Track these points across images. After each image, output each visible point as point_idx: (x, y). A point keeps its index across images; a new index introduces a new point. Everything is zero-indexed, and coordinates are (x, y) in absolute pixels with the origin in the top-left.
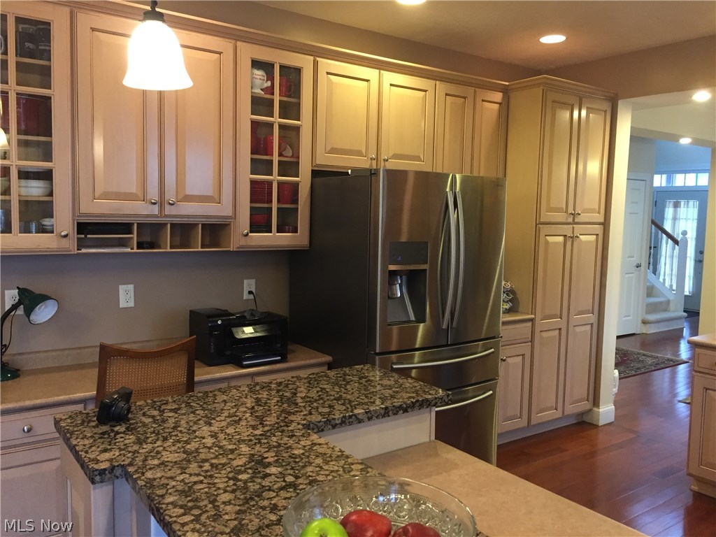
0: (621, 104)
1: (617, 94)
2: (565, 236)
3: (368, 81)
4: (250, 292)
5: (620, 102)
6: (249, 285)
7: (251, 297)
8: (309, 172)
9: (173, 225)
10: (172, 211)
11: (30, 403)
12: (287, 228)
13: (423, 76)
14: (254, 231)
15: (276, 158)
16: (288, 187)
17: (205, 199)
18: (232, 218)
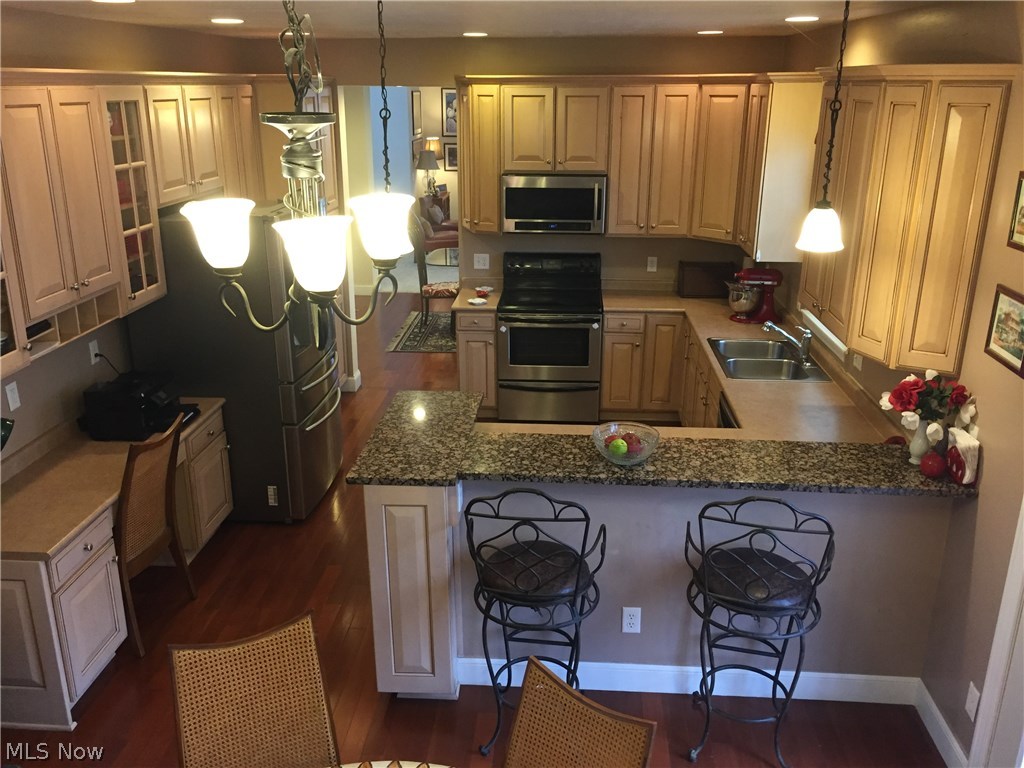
1: (335, 80)
3: (175, 100)
4: (96, 355)
5: (339, 87)
6: (94, 347)
7: (98, 359)
8: (157, 213)
9: (79, 306)
10: (84, 291)
11: (84, 523)
12: (152, 280)
13: (207, 84)
14: (133, 292)
15: (135, 204)
16: (146, 235)
17: (100, 270)
18: (119, 283)
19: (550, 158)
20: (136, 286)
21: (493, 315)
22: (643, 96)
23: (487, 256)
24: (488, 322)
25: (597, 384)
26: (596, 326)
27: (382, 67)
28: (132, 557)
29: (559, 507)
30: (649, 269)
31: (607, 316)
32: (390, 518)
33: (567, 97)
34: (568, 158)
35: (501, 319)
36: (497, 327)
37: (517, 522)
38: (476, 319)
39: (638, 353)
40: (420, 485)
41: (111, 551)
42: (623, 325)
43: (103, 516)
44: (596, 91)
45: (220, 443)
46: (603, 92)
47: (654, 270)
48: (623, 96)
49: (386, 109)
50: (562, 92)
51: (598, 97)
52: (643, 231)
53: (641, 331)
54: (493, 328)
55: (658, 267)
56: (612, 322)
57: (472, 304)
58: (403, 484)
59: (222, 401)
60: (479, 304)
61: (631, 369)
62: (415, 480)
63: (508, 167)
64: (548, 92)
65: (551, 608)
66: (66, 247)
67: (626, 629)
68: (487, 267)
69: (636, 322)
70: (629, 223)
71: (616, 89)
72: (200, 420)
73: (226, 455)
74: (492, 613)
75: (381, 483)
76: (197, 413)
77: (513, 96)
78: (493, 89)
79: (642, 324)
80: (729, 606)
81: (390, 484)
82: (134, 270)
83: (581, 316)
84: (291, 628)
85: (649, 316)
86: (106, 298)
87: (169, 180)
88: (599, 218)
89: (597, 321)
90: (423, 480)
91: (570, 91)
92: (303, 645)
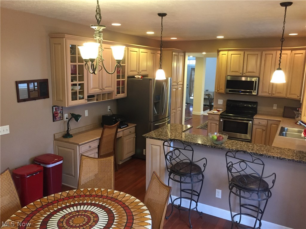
0: (186, 54)
1: (185, 51)
2: (176, 89)
3: (137, 52)
4: (109, 109)
5: (186, 53)
6: (109, 107)
7: (110, 110)
8: (127, 77)
9: (103, 94)
10: (104, 91)
11: (90, 140)
12: (123, 92)
13: (147, 49)
14: (117, 94)
15: (121, 74)
16: (123, 82)
17: (109, 87)
18: (114, 91)
19: (241, 72)
20: (118, 92)
21: (219, 116)
22: (272, 54)
23: (222, 100)
24: (217, 118)
25: (250, 141)
26: (250, 122)
27: (161, 34)
28: (102, 154)
29: (185, 146)
30: (274, 108)
31: (254, 120)
32: (152, 148)
33: (248, 54)
34: (247, 72)
35: (221, 117)
36: (220, 120)
37: (175, 148)
38: (214, 116)
39: (264, 132)
40: (159, 140)
41: (97, 150)
42: (260, 123)
43: (96, 141)
44: (257, 53)
45: (134, 135)
46: (259, 53)
47: (276, 108)
48: (266, 54)
49: (162, 44)
50: (246, 53)
51: (258, 54)
52: (270, 95)
53: (266, 125)
54: (219, 120)
55: (277, 107)
56: (256, 121)
57: (213, 112)
58: (155, 139)
59: (135, 125)
60: (215, 112)
61: (262, 137)
62: (158, 138)
63: (228, 74)
64: (242, 53)
65: (185, 177)
66: (101, 80)
67: (217, 196)
68: (222, 103)
69: (264, 122)
70: (266, 92)
71: (263, 52)
72: (128, 127)
73: (135, 139)
74: (171, 177)
75: (150, 138)
76: (128, 126)
77: (232, 54)
78: (226, 52)
79: (266, 123)
80: (237, 187)
81: (152, 139)
82: (118, 89)
83: (246, 119)
84: (109, 158)
85: (269, 121)
86: (110, 94)
87: (132, 70)
88: (255, 90)
89: (251, 121)
90: (160, 138)
91: (249, 53)
92: (110, 163)
